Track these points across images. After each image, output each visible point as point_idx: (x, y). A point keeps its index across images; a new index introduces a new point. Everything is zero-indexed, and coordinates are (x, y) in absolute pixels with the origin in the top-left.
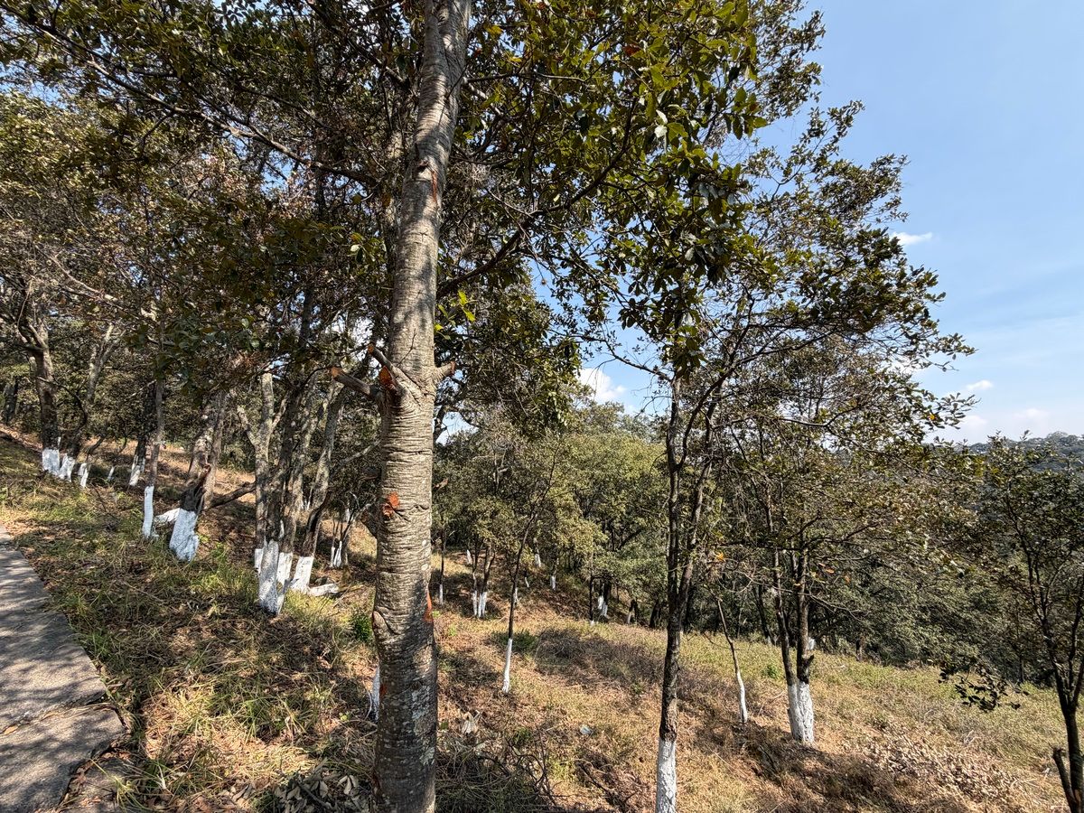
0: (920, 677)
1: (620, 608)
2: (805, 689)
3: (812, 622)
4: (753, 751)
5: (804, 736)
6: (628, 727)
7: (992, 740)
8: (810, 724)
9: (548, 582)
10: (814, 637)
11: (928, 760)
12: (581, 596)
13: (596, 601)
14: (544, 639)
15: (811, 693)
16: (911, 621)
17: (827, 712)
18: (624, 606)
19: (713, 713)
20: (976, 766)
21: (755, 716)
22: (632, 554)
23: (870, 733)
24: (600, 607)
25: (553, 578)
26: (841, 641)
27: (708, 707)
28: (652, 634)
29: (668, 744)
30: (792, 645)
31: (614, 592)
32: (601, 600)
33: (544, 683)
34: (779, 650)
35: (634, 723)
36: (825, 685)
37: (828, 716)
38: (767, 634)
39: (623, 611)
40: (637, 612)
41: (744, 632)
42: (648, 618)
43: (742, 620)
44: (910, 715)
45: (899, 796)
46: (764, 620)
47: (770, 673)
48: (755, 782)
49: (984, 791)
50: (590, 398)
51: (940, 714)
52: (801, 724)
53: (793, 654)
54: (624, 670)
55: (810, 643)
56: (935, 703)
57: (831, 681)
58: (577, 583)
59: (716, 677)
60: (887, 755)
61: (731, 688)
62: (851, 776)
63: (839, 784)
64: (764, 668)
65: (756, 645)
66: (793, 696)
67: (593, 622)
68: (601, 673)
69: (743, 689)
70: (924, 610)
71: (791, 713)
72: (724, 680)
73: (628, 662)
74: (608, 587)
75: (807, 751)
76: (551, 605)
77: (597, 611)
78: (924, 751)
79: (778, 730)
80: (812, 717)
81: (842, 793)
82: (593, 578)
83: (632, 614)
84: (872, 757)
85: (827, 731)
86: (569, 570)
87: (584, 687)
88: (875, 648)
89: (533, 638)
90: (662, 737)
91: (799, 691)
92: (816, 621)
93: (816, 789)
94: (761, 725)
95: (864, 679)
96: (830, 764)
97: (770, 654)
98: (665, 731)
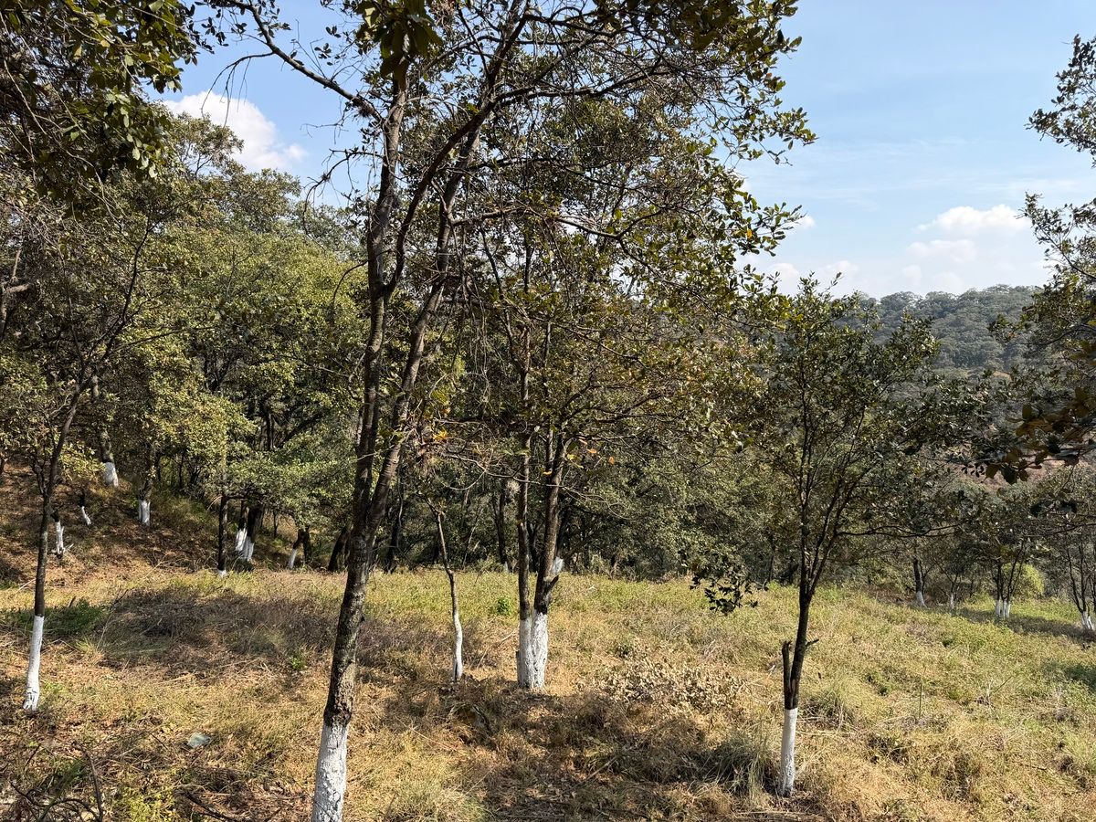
0: (674, 589)
1: (278, 545)
2: (542, 621)
3: (564, 538)
4: (465, 715)
5: (534, 681)
6: (275, 721)
7: (731, 647)
8: (541, 665)
9: (133, 514)
10: (563, 556)
11: (666, 680)
12: (203, 533)
13: (233, 539)
14: (119, 611)
15: (549, 626)
16: (676, 524)
17: (564, 646)
18: (285, 542)
19: (414, 676)
20: (711, 676)
21: (473, 668)
22: (304, 453)
23: (610, 662)
24: (240, 546)
25: (145, 505)
26: (596, 558)
27: (407, 670)
28: (329, 579)
29: (337, 730)
30: (533, 568)
31: (268, 520)
32: (242, 536)
33: (118, 683)
34: (515, 577)
35: (286, 714)
36: (567, 614)
37: (566, 651)
38: (503, 559)
39: (284, 551)
40: (308, 549)
41: (472, 560)
42: (327, 558)
43: (473, 544)
44: (656, 634)
45: (630, 727)
46: (502, 541)
47: (501, 608)
48: (462, 753)
49: (714, 701)
50: (230, 157)
51: (687, 627)
52: (531, 666)
53: (532, 580)
54: (276, 639)
55: (556, 565)
56: (685, 616)
57: (576, 607)
58: (196, 511)
59: (424, 627)
60: (624, 684)
61: (444, 637)
62: (580, 717)
63: (565, 729)
64: (494, 604)
65: (487, 575)
66: (526, 632)
67: (224, 572)
68: (235, 650)
69: (460, 635)
70: (690, 509)
71: (520, 656)
72: (436, 628)
73: (283, 627)
74: (256, 513)
75: (535, 700)
76: (140, 552)
77: (234, 554)
78: (663, 671)
79: (501, 681)
80: (546, 656)
81: (568, 739)
82: (225, 499)
83: (299, 553)
84: (607, 690)
85: (561, 670)
86: (178, 489)
87: (200, 676)
88: (632, 562)
89: (96, 611)
90: (328, 722)
91: (534, 624)
92: (568, 536)
93: (539, 742)
94: (479, 679)
95: (613, 601)
96: (560, 709)
97: (503, 583)
98: (334, 712)
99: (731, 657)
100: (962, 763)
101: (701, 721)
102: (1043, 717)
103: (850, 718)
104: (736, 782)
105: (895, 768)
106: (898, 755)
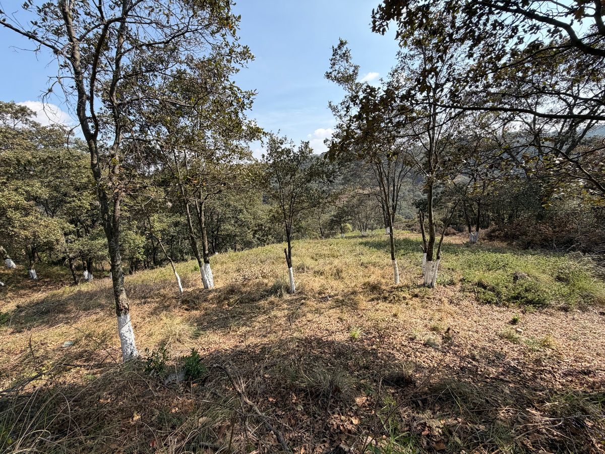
2: (207, 265)
4: (185, 302)
5: (210, 286)
8: (211, 280)
15: (210, 266)
21: (187, 289)
25: (33, 271)
27: (161, 296)
37: (220, 275)
45: (244, 289)
47: (196, 269)
48: (186, 314)
49: (269, 275)
52: (207, 282)
59: (167, 281)
60: (241, 278)
61: (174, 282)
62: (227, 291)
66: (203, 272)
71: (203, 279)
75: (210, 291)
76: (35, 290)
80: (212, 278)
81: (224, 299)
82: (70, 259)
84: (236, 282)
85: (219, 280)
87: (67, 323)
90: (119, 315)
91: (205, 268)
94: (190, 291)
98: (120, 311)
99: (273, 263)
100: (337, 270)
101: (266, 281)
102: (356, 255)
103: (308, 269)
104: (279, 293)
105: (321, 277)
106: (322, 274)
